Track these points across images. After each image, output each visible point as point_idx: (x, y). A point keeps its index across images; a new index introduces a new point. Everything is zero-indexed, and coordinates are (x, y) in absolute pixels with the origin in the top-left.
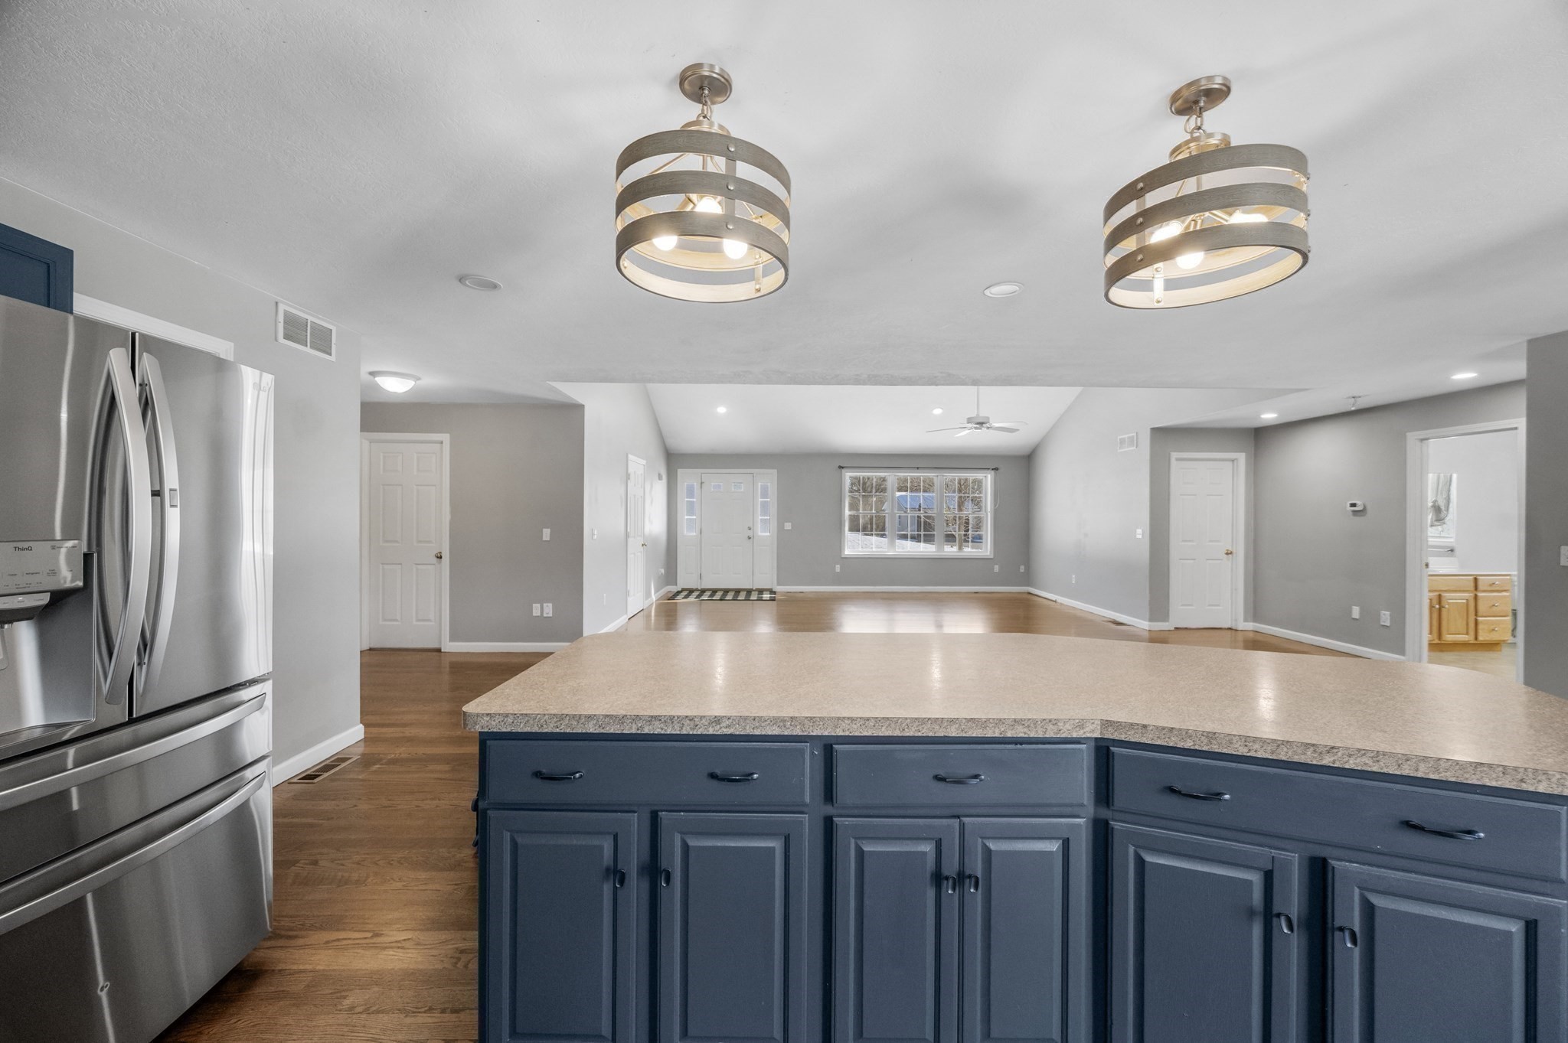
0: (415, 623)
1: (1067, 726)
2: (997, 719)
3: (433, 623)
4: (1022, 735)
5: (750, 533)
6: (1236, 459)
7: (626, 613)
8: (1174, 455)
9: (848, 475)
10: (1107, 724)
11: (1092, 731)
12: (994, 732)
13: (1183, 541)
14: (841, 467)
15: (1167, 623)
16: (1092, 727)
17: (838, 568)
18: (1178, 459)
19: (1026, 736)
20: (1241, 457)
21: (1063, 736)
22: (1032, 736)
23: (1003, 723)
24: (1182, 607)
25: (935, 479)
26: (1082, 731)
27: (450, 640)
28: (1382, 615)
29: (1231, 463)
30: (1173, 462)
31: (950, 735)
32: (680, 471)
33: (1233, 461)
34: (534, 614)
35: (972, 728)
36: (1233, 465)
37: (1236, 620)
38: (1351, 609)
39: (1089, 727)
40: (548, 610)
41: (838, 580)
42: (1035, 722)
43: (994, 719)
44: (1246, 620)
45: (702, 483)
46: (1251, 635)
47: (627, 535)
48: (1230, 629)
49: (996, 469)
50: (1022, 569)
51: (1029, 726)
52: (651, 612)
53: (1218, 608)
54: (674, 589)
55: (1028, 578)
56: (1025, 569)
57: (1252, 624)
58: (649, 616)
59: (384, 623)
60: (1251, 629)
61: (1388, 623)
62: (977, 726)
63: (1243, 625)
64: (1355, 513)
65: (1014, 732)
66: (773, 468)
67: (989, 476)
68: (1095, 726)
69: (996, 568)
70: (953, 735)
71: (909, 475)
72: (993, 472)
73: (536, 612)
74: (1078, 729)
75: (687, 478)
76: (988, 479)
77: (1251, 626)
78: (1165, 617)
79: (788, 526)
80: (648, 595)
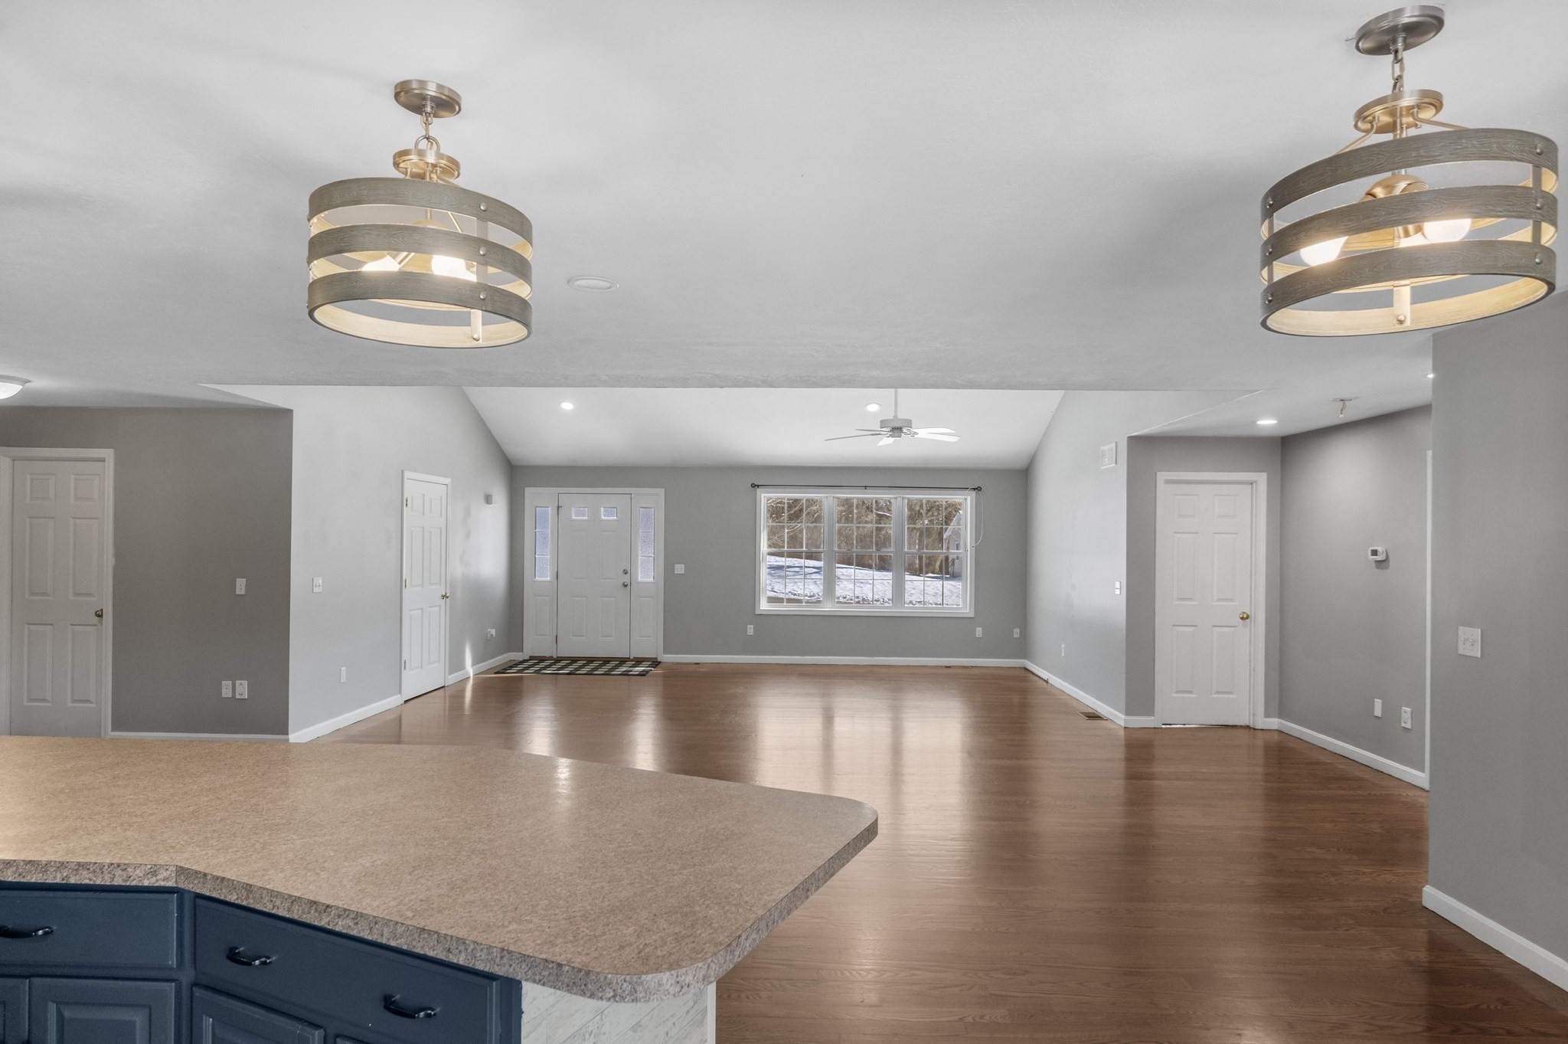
0: (70, 704)
1: (138, 872)
2: (60, 862)
3: (94, 705)
4: (87, 881)
5: (626, 579)
6: (1256, 482)
7: (400, 692)
8: (1162, 476)
9: (765, 498)
10: (181, 871)
11: (166, 879)
12: (55, 877)
13: (1179, 599)
14: (754, 486)
15: (1153, 718)
16: (165, 874)
17: (750, 630)
18: (1168, 482)
19: (92, 883)
20: (1262, 479)
21: (134, 883)
22: (98, 882)
23: (66, 867)
24: (1176, 695)
25: (892, 501)
26: (154, 879)
27: (113, 730)
28: (1403, 713)
29: (1250, 486)
30: (1161, 486)
31: (6, 879)
32: (528, 491)
33: (1252, 484)
34: (224, 695)
35: (30, 872)
36: (1252, 488)
37: (1254, 715)
38: (1374, 701)
39: (163, 874)
40: (243, 689)
41: (750, 647)
42: (102, 867)
43: (55, 862)
44: (1267, 715)
45: (558, 507)
46: (1276, 736)
47: (402, 584)
48: (1248, 727)
49: (978, 489)
50: (1016, 633)
51: (94, 871)
52: (463, 691)
53: (1232, 696)
54: (517, 656)
55: (1023, 646)
56: (1021, 633)
57: (1277, 720)
58: (459, 695)
59: (29, 704)
60: (1276, 728)
61: (1409, 726)
62: (36, 870)
63: (1263, 722)
64: (1379, 563)
65: (77, 877)
66: (661, 488)
67: (969, 498)
68: (168, 872)
69: (979, 632)
70: (10, 879)
71: (856, 496)
72: (974, 493)
73: (226, 692)
74: (149, 876)
75: (537, 498)
76: (967, 501)
77: (1274, 723)
78: (1149, 711)
79: (679, 569)
80: (456, 664)
